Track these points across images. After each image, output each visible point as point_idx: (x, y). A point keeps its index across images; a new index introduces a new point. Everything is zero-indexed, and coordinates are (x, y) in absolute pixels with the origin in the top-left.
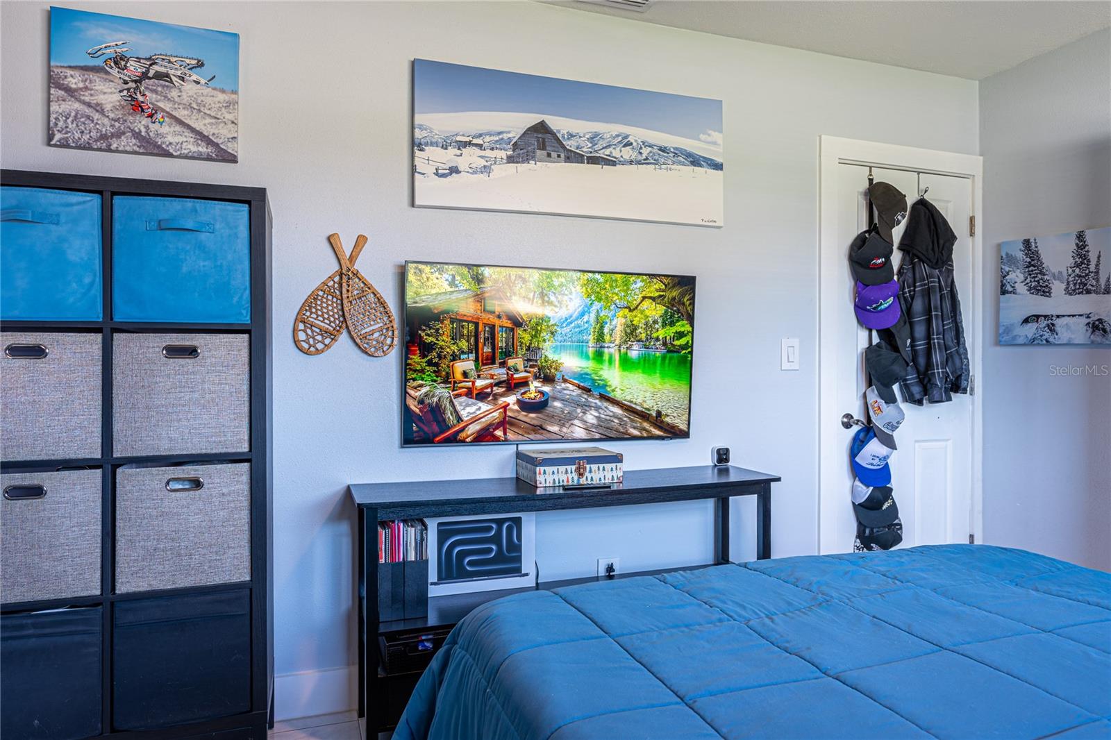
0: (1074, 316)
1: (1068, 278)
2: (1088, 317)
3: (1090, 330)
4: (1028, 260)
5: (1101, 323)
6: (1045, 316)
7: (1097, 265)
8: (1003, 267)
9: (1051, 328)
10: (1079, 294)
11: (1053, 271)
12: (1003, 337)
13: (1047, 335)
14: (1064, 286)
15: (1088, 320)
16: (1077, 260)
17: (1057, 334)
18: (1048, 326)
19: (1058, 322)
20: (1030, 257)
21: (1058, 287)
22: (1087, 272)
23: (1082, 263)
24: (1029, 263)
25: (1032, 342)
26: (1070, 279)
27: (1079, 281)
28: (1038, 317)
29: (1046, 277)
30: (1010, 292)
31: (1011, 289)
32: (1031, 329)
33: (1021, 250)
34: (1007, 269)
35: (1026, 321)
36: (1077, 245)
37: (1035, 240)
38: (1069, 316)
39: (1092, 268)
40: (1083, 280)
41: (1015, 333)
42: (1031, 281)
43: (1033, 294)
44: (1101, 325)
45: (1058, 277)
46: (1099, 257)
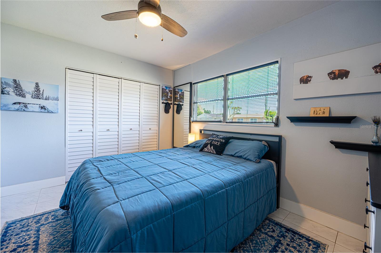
0: (33, 104)
1: (32, 94)
2: (40, 105)
3: (40, 108)
4: (15, 86)
5: (44, 107)
6: (23, 103)
7: (43, 92)
8: (3, 85)
9: (26, 107)
10: (36, 99)
11: (26, 91)
12: (3, 108)
13: (24, 108)
14: (31, 96)
15: (40, 106)
16: (36, 90)
17: (28, 108)
18: (24, 106)
19: (28, 105)
20: (16, 85)
21: (28, 96)
22: (39, 93)
23: (38, 91)
24: (16, 87)
25: (18, 110)
26: (33, 94)
27: (36, 95)
28: (20, 103)
29: (23, 92)
30: (7, 94)
31: (7, 93)
32: (17, 106)
33: (12, 82)
34: (5, 86)
35: (15, 103)
36: (36, 86)
37: (19, 80)
38: (36, 104)
39: (41, 93)
40: (38, 95)
41: (9, 107)
42: (17, 92)
43: (18, 96)
44: (44, 108)
45: (29, 93)
46: (43, 90)
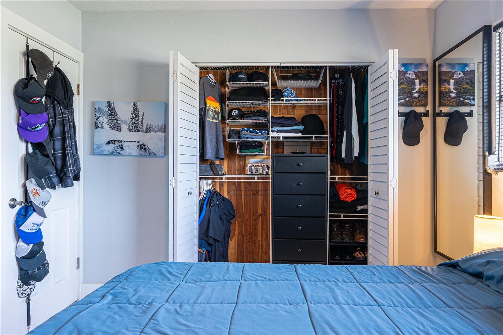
0: (132, 142)
1: (129, 123)
2: (138, 143)
3: (139, 149)
4: (110, 112)
5: (144, 146)
6: (118, 141)
7: (142, 119)
8: (96, 114)
9: (121, 147)
10: (134, 131)
11: (122, 119)
12: (96, 151)
13: (119, 150)
14: (127, 127)
15: (138, 144)
16: (133, 115)
17: (124, 150)
18: (120, 146)
19: (124, 144)
20: (111, 111)
21: (124, 127)
22: (138, 121)
23: (136, 117)
24: (110, 113)
25: (112, 154)
26: (130, 124)
27: (134, 125)
28: (114, 141)
29: (118, 122)
30: (100, 128)
31: (100, 126)
32: (111, 147)
33: (106, 106)
34: (99, 115)
35: (109, 143)
36: (133, 108)
37: (113, 103)
38: (130, 141)
39: (140, 120)
40: (136, 125)
41: (103, 149)
42: (111, 123)
43: (112, 129)
44: (144, 147)
45: (124, 122)
46: (143, 115)
